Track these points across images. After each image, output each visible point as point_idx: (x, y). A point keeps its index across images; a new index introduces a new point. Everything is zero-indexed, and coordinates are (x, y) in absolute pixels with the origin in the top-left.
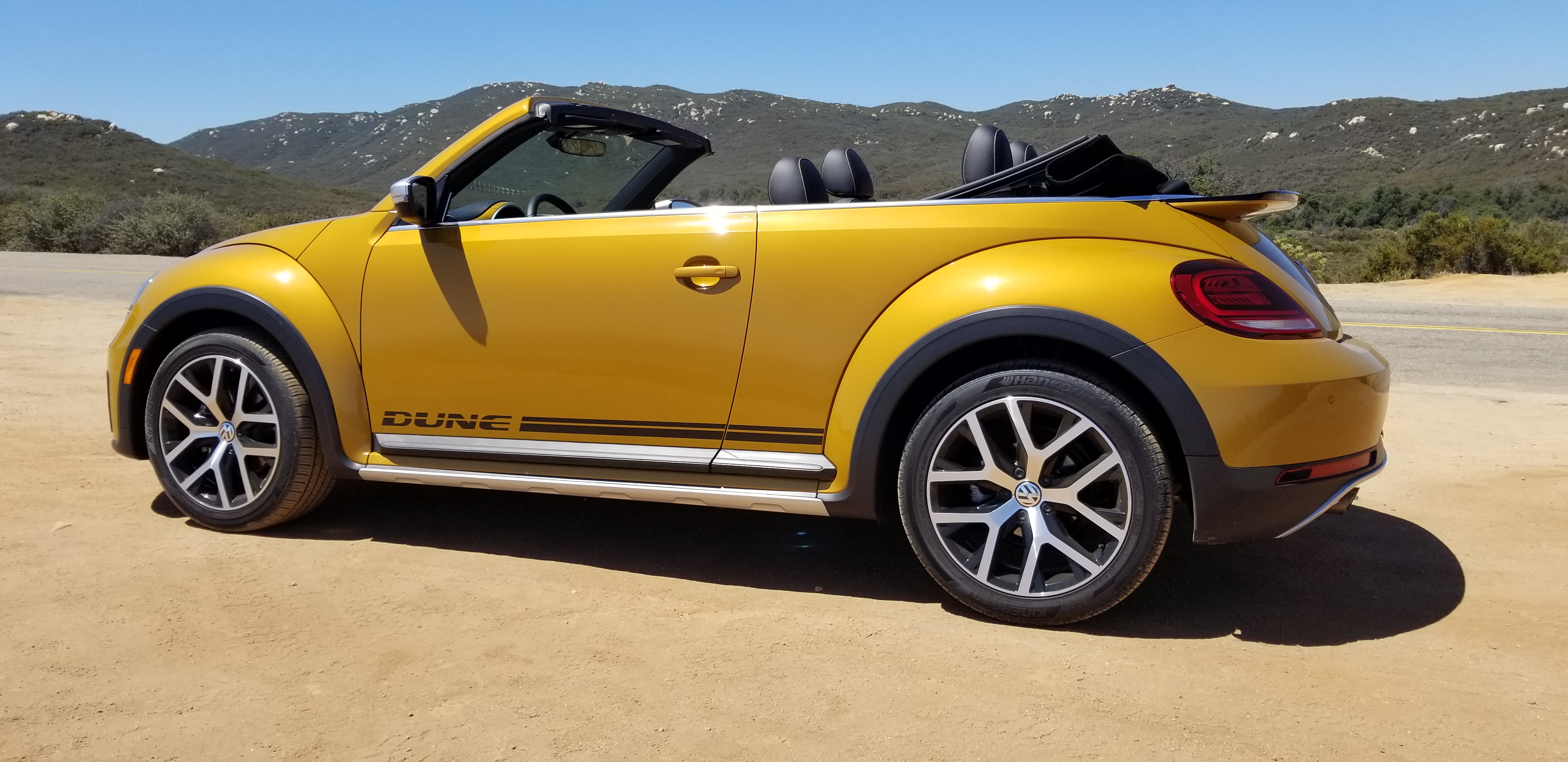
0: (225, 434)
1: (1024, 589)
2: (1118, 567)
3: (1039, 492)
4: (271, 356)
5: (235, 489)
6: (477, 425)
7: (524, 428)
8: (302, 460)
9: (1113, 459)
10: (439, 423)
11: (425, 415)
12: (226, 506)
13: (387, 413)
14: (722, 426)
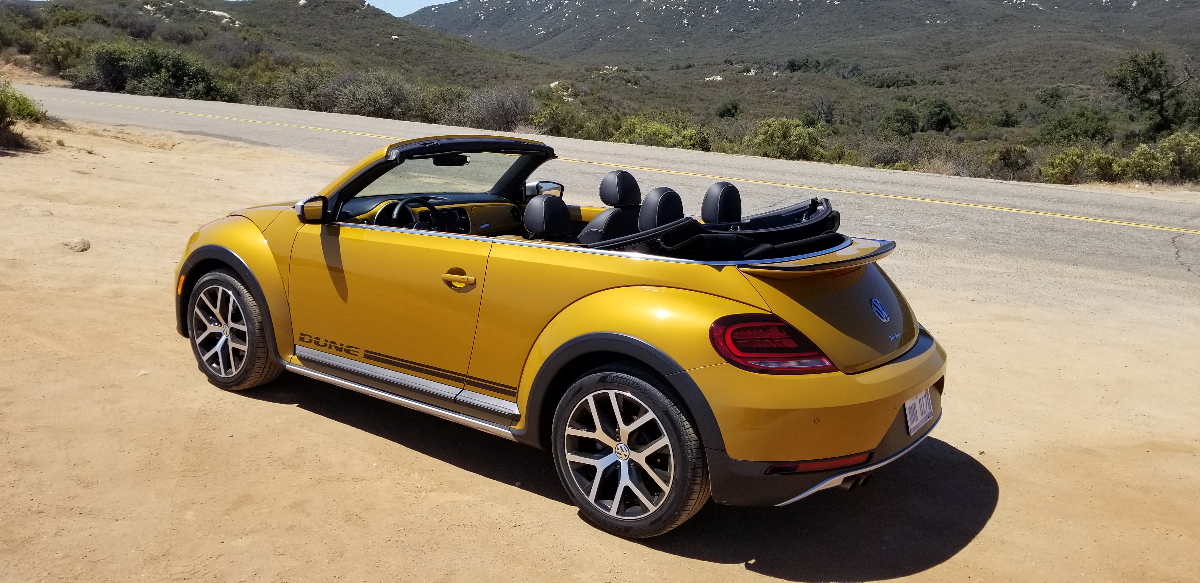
0: (225, 332)
1: (613, 513)
2: (664, 510)
3: (628, 452)
4: (245, 291)
5: (228, 366)
6: (343, 350)
7: (366, 356)
8: (258, 355)
9: (664, 441)
10: (325, 345)
11: (319, 339)
12: (223, 375)
13: (301, 334)
14: (464, 375)
